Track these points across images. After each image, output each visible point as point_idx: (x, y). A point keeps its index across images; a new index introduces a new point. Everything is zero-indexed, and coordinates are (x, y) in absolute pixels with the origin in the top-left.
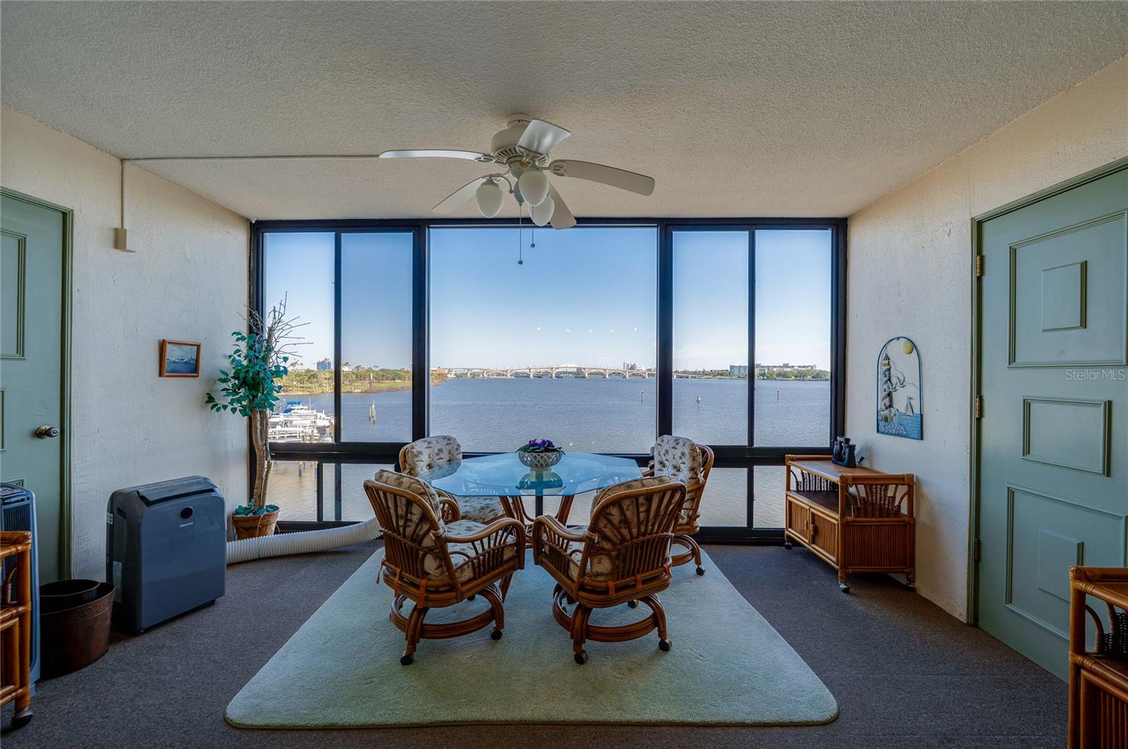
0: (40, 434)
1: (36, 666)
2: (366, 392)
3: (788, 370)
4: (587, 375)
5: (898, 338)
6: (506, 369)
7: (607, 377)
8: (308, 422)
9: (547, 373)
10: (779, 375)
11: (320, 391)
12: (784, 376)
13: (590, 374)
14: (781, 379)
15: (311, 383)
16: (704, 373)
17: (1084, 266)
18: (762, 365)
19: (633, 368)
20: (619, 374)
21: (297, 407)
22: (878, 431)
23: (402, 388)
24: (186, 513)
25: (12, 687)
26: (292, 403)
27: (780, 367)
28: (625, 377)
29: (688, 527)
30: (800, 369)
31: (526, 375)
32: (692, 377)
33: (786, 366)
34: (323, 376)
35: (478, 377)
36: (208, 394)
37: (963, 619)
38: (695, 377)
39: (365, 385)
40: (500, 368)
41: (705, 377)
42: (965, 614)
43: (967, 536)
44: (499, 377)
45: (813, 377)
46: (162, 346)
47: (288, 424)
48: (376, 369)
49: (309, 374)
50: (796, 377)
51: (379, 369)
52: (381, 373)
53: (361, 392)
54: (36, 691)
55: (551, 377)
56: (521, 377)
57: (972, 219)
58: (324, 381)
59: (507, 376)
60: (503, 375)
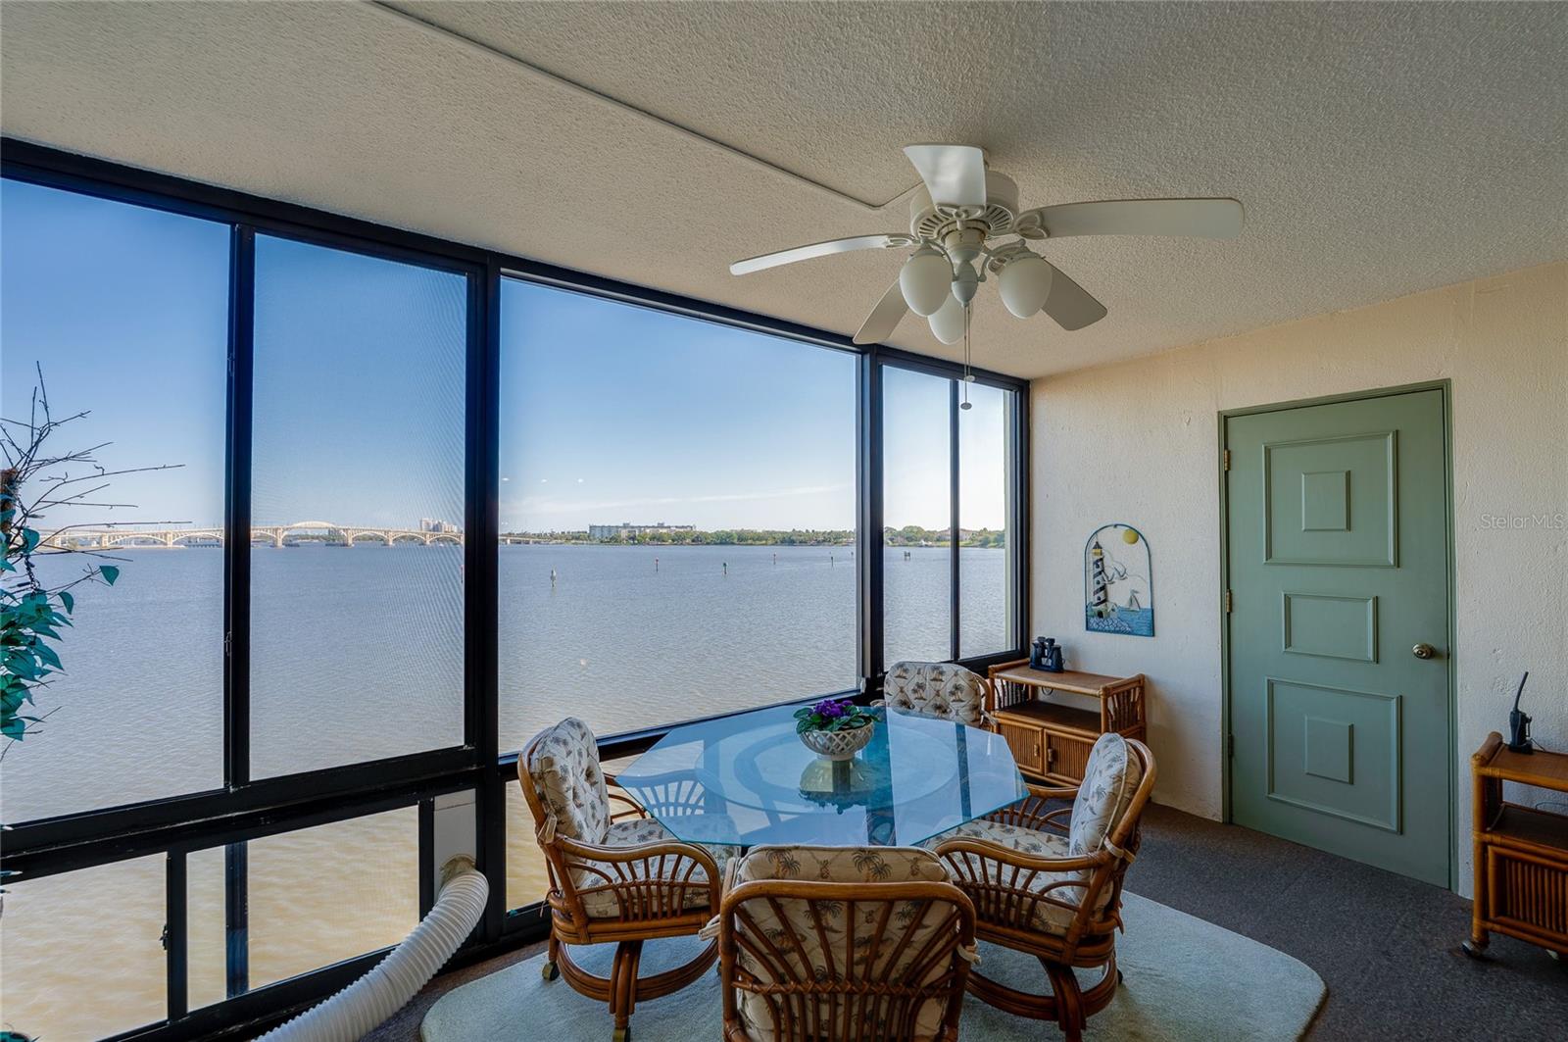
3: (665, 531)
4: (350, 542)
5: (1116, 526)
7: (391, 543)
10: (653, 538)
12: (658, 540)
13: (356, 539)
14: (656, 543)
16: (552, 536)
17: (1348, 474)
18: (632, 524)
20: (412, 538)
22: (1087, 629)
27: (653, 527)
28: (423, 544)
30: (678, 530)
31: (214, 541)
32: (535, 543)
33: (661, 526)
37: (1219, 819)
38: (539, 543)
41: (554, 541)
42: (1220, 813)
43: (1220, 733)
45: (693, 541)
50: (673, 540)
57: (1219, 412)
59: (166, 544)
60: (155, 542)
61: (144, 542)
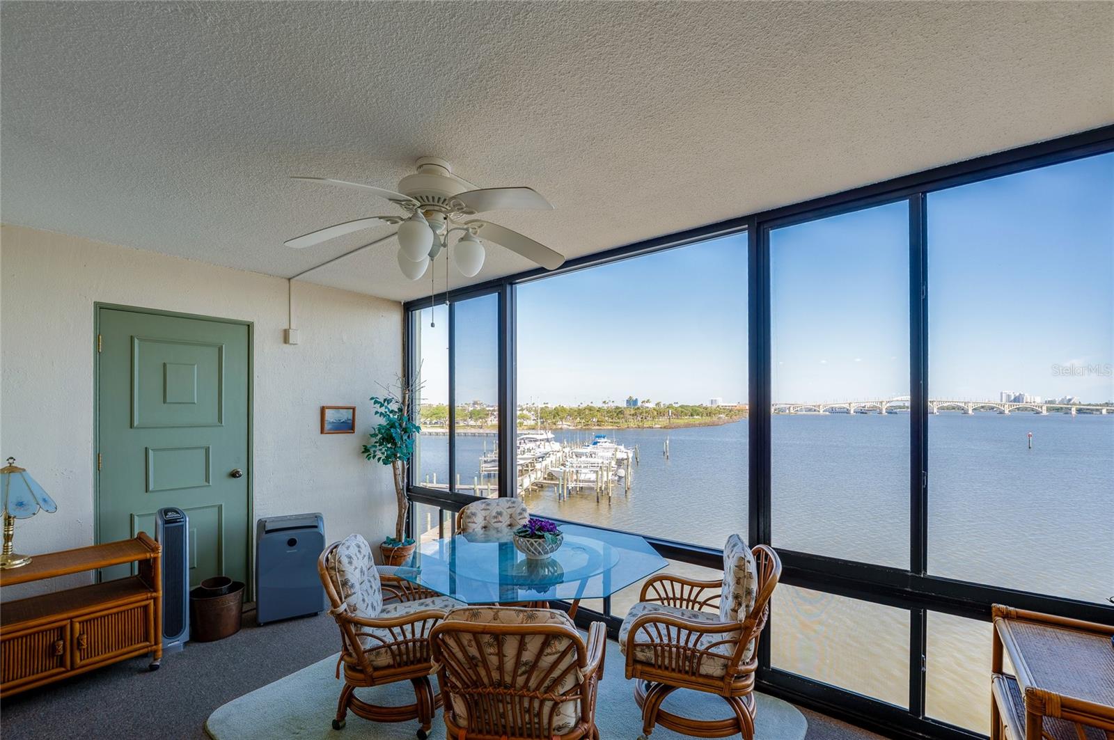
0: (234, 475)
1: (185, 631)
2: (665, 427)
6: (818, 404)
7: (970, 412)
8: (609, 454)
9: (873, 409)
11: (626, 426)
15: (619, 418)
19: (1018, 399)
20: (991, 408)
21: (603, 440)
23: (700, 424)
24: (292, 543)
25: (148, 643)
26: (599, 437)
28: (1002, 412)
29: (721, 684)
31: (845, 410)
34: (628, 412)
35: (783, 413)
36: (364, 446)
39: (663, 421)
40: (810, 403)
44: (808, 413)
46: (323, 410)
47: (593, 455)
48: (676, 406)
49: (618, 411)
51: (679, 405)
52: (680, 409)
53: (661, 428)
54: (184, 648)
55: (881, 413)
56: (838, 413)
58: (629, 417)
59: (819, 411)
60: (815, 411)
61: (810, 410)
